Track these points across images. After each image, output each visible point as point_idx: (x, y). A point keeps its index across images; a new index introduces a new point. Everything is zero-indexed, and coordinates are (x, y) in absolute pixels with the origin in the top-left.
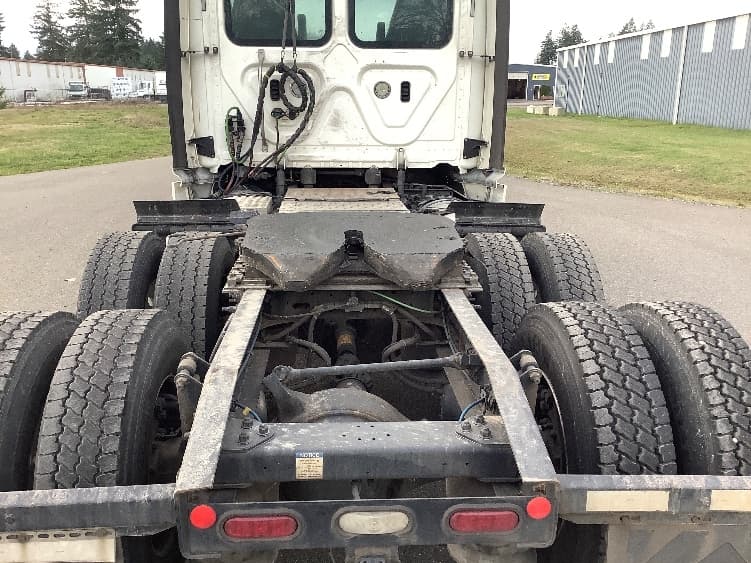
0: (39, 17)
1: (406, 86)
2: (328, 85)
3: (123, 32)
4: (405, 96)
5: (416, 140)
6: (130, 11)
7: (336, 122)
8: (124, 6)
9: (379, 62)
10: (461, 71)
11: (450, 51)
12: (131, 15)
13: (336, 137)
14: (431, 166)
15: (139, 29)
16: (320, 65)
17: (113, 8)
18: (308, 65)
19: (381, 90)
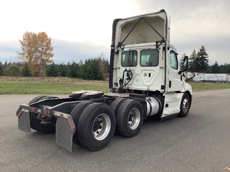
0: (181, 60)
1: (150, 74)
2: (136, 74)
3: (203, 63)
4: (150, 76)
5: (151, 85)
6: (206, 57)
7: (137, 81)
8: (204, 56)
9: (145, 69)
10: (161, 71)
11: (158, 67)
12: (206, 58)
13: (137, 84)
14: (155, 91)
15: (208, 62)
16: (135, 70)
17: (201, 57)
18: (133, 70)
19: (145, 75)
